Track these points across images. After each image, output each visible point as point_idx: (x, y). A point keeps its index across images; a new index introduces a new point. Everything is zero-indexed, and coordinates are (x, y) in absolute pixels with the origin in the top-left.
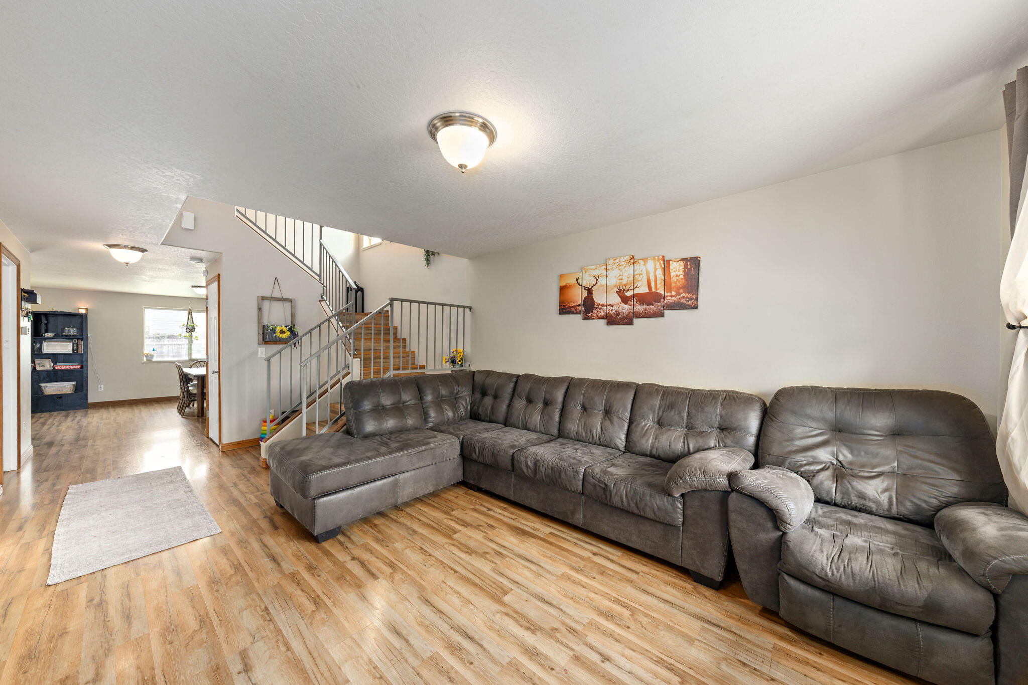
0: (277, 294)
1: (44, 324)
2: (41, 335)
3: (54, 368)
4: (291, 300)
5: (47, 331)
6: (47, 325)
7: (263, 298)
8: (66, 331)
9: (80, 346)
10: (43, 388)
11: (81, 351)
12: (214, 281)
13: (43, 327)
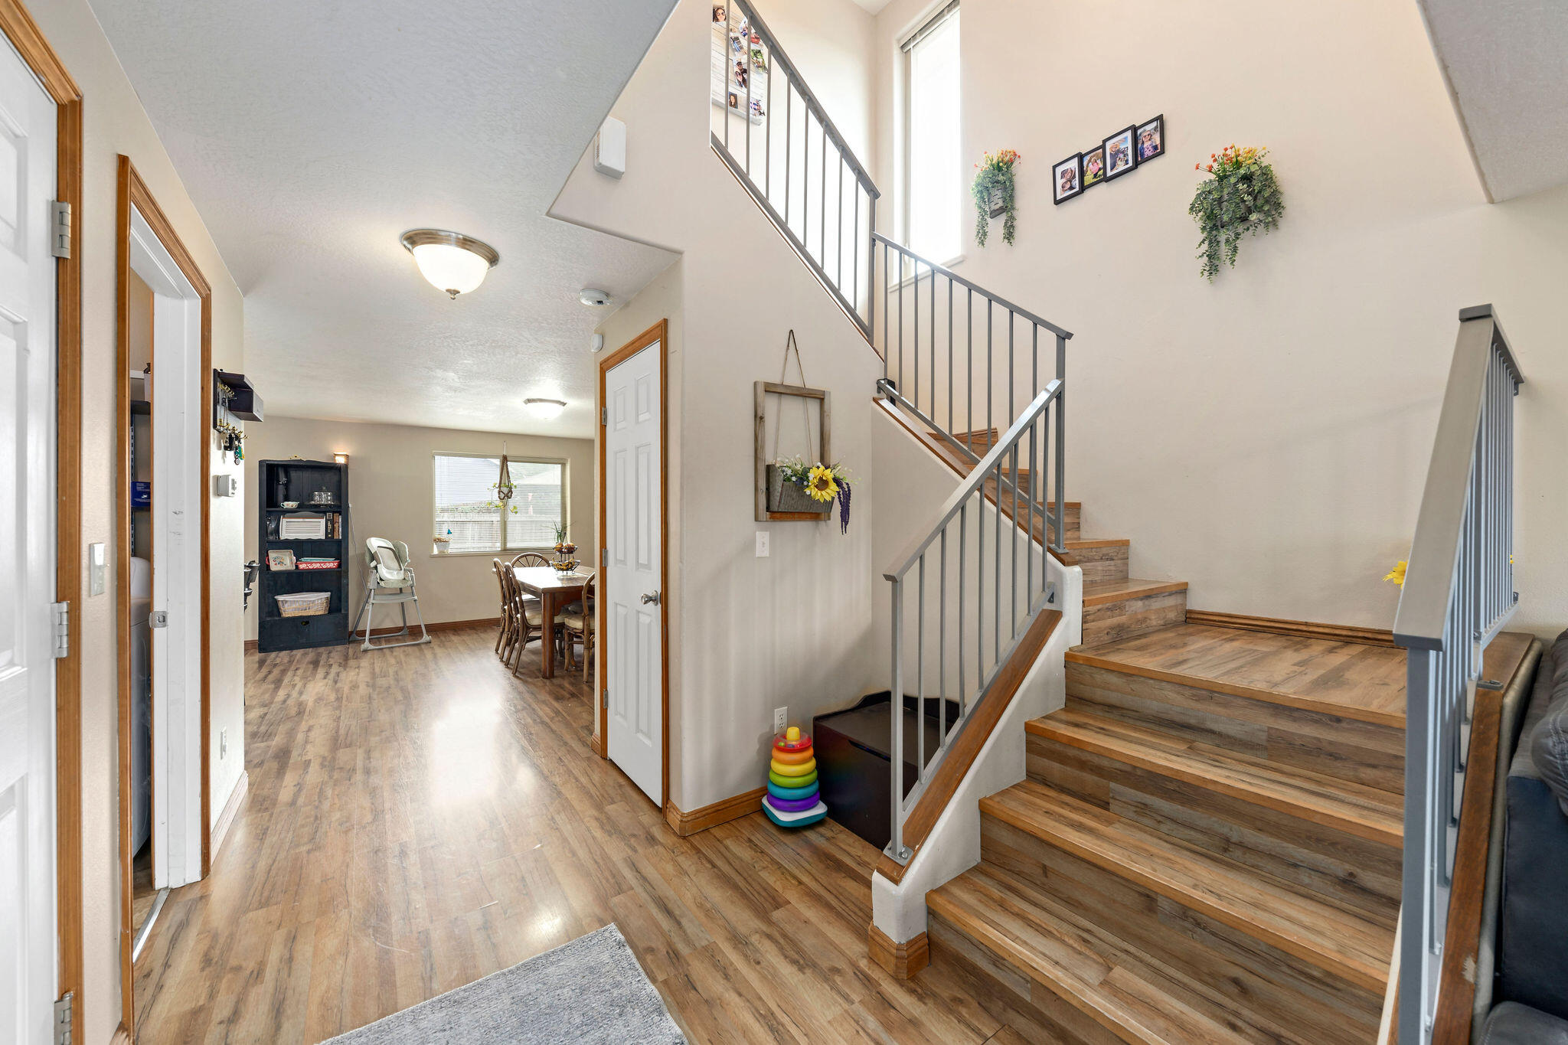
0: (793, 380)
1: (283, 484)
2: (277, 505)
3: (297, 567)
4: (820, 398)
5: (287, 499)
6: (287, 486)
7: (770, 389)
8: (317, 498)
9: (336, 525)
10: (280, 604)
11: (338, 535)
12: (650, 342)
13: (281, 492)
